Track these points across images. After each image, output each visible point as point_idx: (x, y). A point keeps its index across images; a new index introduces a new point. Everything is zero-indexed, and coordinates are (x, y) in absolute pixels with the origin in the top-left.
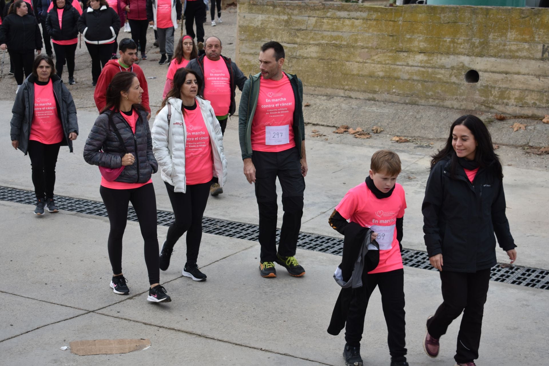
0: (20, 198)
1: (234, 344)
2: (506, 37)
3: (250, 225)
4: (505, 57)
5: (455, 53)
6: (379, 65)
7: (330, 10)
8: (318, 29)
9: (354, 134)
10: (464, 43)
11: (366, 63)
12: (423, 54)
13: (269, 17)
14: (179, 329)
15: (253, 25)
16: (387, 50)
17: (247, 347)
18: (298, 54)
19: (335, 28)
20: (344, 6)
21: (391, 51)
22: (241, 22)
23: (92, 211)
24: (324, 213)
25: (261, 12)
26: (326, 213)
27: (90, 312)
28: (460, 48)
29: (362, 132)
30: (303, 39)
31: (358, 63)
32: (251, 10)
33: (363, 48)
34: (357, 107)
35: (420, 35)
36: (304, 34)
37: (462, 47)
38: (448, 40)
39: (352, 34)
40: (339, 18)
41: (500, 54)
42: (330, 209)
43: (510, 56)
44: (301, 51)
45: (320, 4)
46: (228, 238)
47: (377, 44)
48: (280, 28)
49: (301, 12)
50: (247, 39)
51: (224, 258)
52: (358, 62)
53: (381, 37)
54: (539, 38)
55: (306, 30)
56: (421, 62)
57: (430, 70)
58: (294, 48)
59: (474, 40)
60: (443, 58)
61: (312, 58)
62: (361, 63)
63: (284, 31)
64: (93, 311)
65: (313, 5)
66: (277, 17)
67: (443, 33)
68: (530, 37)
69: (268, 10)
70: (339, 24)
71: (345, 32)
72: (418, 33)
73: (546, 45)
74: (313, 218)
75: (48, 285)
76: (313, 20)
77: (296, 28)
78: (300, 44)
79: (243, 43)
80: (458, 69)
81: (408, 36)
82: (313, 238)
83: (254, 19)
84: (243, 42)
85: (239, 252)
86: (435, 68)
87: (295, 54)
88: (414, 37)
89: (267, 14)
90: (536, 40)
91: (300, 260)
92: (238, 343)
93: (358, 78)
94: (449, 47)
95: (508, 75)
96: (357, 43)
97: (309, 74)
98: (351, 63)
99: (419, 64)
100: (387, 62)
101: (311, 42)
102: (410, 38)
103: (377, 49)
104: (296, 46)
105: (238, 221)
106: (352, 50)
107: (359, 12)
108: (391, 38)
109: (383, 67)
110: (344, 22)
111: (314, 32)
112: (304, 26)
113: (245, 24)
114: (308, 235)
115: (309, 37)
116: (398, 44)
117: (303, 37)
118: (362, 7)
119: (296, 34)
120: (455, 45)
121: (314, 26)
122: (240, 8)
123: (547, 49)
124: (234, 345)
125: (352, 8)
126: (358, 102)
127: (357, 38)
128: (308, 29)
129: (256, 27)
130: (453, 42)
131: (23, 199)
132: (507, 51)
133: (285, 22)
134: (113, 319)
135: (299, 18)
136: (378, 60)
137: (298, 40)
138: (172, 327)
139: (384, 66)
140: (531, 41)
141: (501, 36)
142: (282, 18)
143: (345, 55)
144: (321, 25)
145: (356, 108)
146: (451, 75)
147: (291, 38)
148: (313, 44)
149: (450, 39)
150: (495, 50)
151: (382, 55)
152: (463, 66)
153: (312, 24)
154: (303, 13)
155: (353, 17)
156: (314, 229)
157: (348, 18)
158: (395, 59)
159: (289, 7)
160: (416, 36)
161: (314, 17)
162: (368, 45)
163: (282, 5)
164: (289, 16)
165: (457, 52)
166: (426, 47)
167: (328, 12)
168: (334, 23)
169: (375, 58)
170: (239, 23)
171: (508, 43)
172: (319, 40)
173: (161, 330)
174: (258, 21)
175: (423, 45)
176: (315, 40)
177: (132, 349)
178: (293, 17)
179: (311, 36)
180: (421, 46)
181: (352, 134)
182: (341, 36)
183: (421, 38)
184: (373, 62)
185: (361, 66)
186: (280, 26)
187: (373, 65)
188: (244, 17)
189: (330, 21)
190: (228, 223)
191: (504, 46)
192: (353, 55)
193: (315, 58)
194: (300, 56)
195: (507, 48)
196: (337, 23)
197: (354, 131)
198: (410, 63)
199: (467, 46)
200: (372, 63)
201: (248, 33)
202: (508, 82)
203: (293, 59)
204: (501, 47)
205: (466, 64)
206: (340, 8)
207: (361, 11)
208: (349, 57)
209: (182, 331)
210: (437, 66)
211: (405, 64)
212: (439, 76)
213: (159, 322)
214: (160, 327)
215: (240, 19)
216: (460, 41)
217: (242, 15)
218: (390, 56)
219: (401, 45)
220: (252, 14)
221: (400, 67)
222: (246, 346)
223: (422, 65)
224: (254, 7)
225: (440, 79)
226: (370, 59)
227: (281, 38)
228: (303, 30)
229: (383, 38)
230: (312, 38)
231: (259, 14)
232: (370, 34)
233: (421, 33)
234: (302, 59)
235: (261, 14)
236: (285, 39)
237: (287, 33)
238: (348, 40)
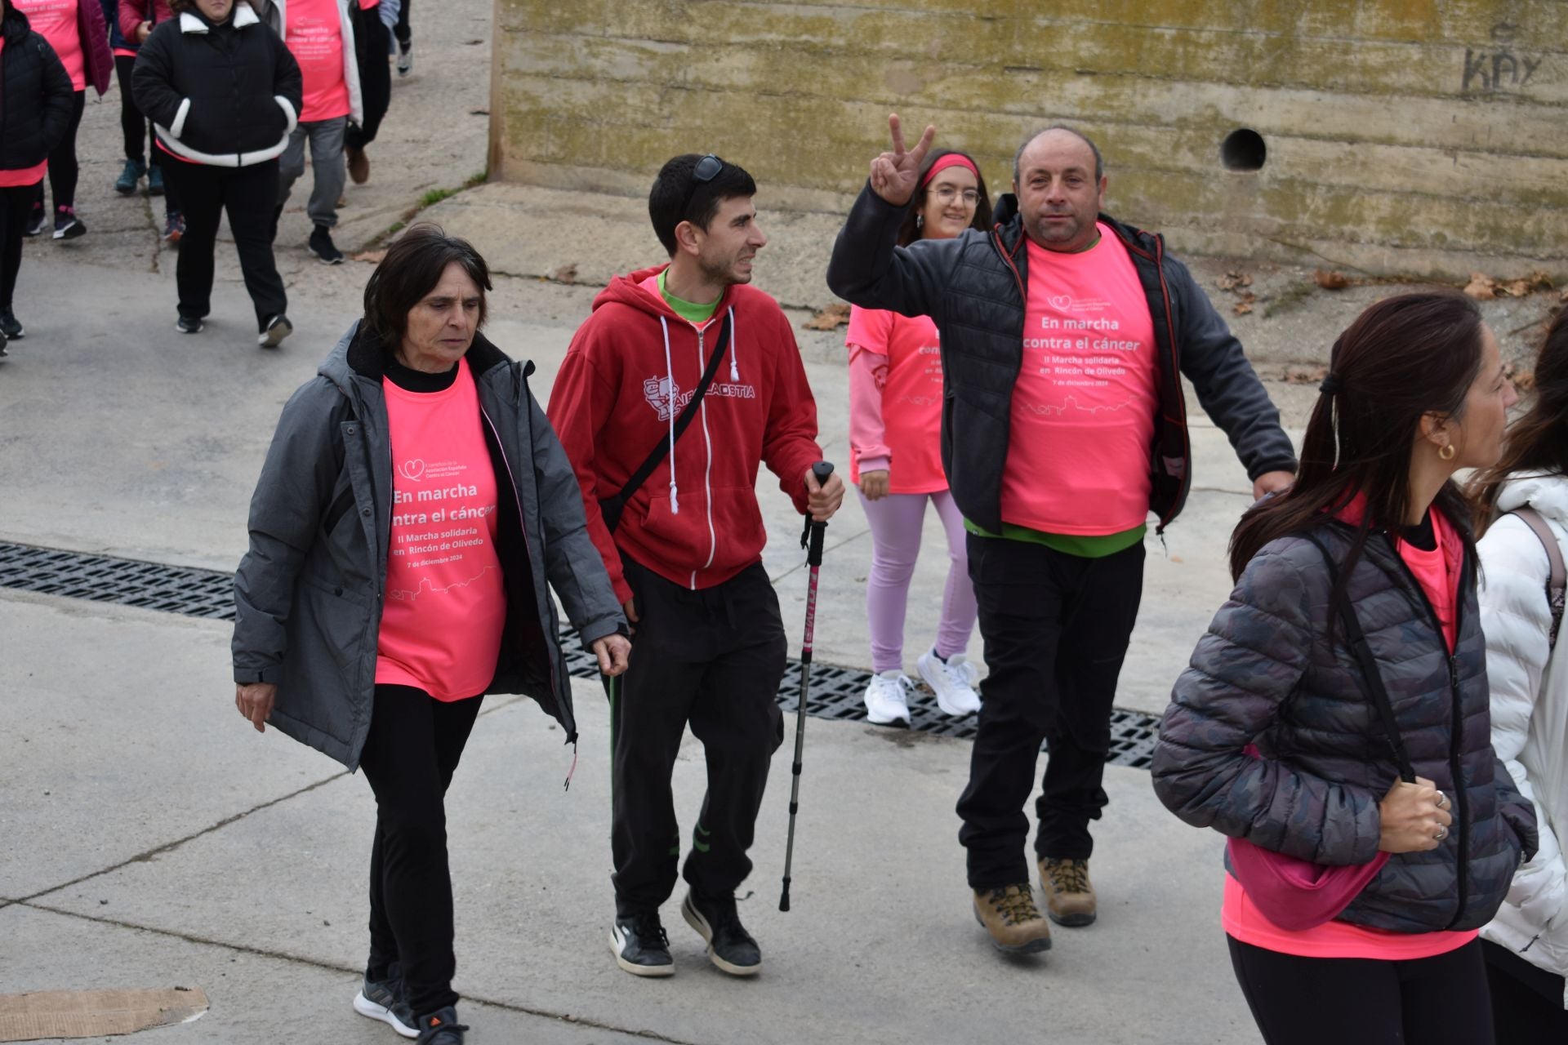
1: (478, 1001)
2: (1351, 25)
4: (1348, 89)
5: (1188, 77)
6: (950, 114)
10: (1218, 44)
11: (907, 105)
12: (1087, 79)
14: (300, 955)
16: (975, 65)
17: (522, 1010)
18: (690, 77)
21: (988, 67)
23: (21, 576)
27: (11, 902)
28: (1206, 58)
30: (707, 28)
31: (881, 107)
33: (897, 56)
35: (1081, 17)
36: (709, 13)
37: (1212, 55)
38: (1169, 33)
39: (864, 11)
41: (1331, 80)
42: (791, 571)
43: (1363, 84)
44: (700, 65)
47: (944, 46)
50: (529, 26)
52: (884, 103)
53: (955, 22)
54: (1454, 28)
56: (1082, 103)
57: (1111, 129)
58: (677, 56)
59: (1249, 34)
60: (1152, 92)
61: (735, 88)
62: (892, 105)
64: (20, 901)
67: (1153, 11)
68: (1427, 27)
71: (840, 6)
72: (1073, 11)
73: (1477, 52)
78: (696, 44)
79: (513, 40)
80: (1199, 127)
81: (1041, 21)
84: (514, 35)
85: (499, 707)
86: (1128, 122)
87: (680, 76)
88: (1059, 23)
90: (1446, 34)
92: (490, 998)
94: (1171, 56)
95: (1355, 148)
96: (878, 43)
97: (726, 139)
98: (859, 105)
99: (1077, 111)
100: (975, 102)
101: (734, 38)
102: (1047, 28)
103: (944, 60)
104: (685, 49)
106: (864, 63)
108: (988, 26)
109: (963, 119)
115: (726, 23)
116: (1010, 46)
117: (706, 21)
119: (684, 12)
120: (1191, 49)
123: (1478, 64)
124: (478, 1006)
127: (880, 24)
130: (1183, 39)
132: (1353, 70)
134: (84, 925)
136: (948, 96)
137: (692, 31)
138: (278, 949)
139: (965, 115)
140: (1431, 38)
141: (1335, 22)
143: (841, 80)
146: (1176, 146)
147: (669, 25)
148: (739, 44)
149: (1173, 32)
150: (1317, 67)
151: (958, 79)
152: (1216, 118)
158: (1000, 93)
160: (1066, 19)
162: (913, 49)
165: (1197, 71)
166: (1097, 56)
169: (937, 88)
171: (1357, 45)
172: (757, 31)
173: (241, 958)
175: (1088, 49)
176: (744, 30)
177: (147, 1021)
179: (733, 18)
180: (1083, 54)
182: (830, 19)
183: (1083, 28)
184: (930, 102)
187: (930, 113)
191: (1346, 52)
192: (867, 79)
193: (747, 89)
194: (697, 81)
195: (1355, 59)
198: (1049, 107)
199: (1228, 52)
200: (928, 106)
201: (529, 8)
202: (1358, 168)
203: (676, 93)
204: (1335, 58)
205: (1226, 110)
208: (854, 86)
209: (313, 963)
210: (1132, 117)
211: (1032, 108)
212: (1138, 149)
213: (236, 933)
214: (239, 949)
216: (1205, 36)
218: (983, 85)
219: (1018, 48)
221: (1016, 120)
222: (516, 1009)
223: (1087, 113)
225: (1142, 158)
226: (919, 93)
227: (638, 24)
229: (961, 27)
230: (735, 23)
232: (920, 15)
233: (1084, 12)
234: (705, 93)
236: (650, 26)
237: (657, 7)
238: (852, 32)
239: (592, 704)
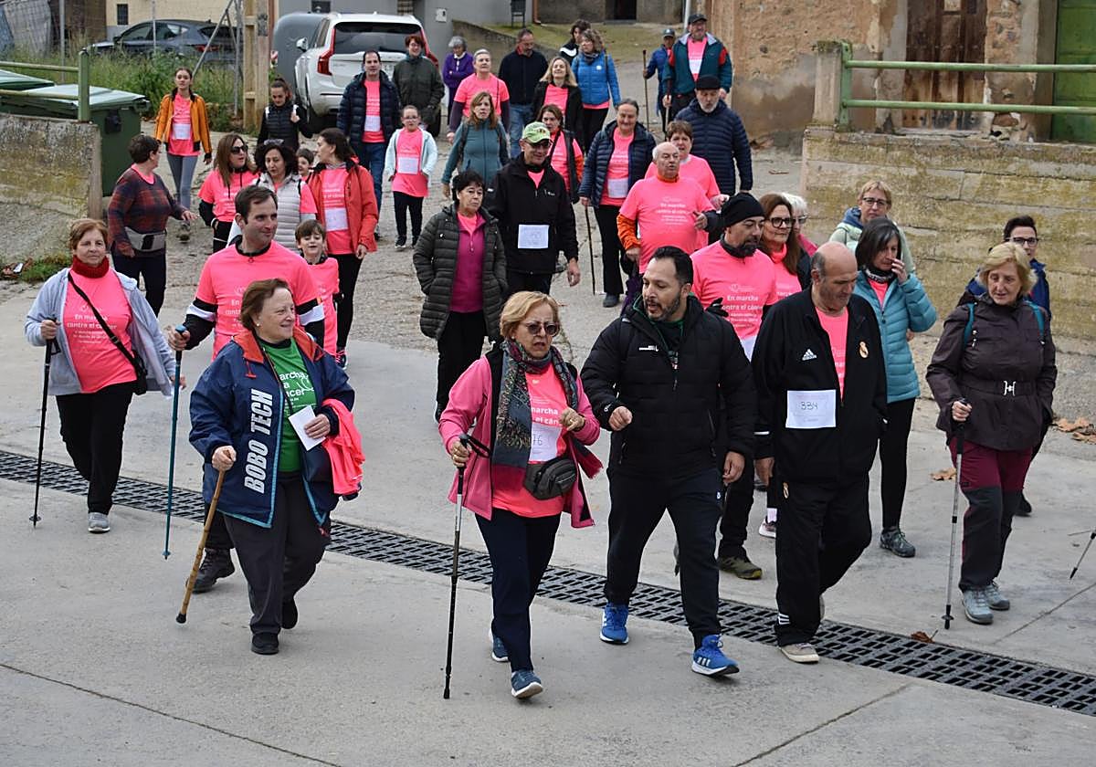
0: (356, 545)
3: (883, 635)
7: (1017, 158)
8: (987, 200)
9: (1072, 431)
13: (874, 171)
15: (839, 186)
18: (938, 253)
19: (1026, 196)
20: (1048, 150)
22: (813, 180)
24: (1050, 613)
25: (857, 159)
26: (1052, 615)
29: (1091, 428)
30: (952, 219)
31: (1076, 276)
32: (834, 155)
33: (1089, 242)
34: (1073, 372)
36: (954, 210)
39: (1064, 211)
40: (1037, 177)
42: (1060, 606)
44: (945, 245)
45: (993, 144)
46: (841, 662)
48: (900, 194)
49: (949, 162)
50: (825, 216)
51: (847, 714)
52: (1078, 274)
55: (959, 200)
58: (929, 238)
61: (970, 261)
62: (1084, 275)
63: (908, 200)
65: (976, 147)
66: (893, 170)
69: (874, 154)
70: (1034, 189)
71: (1047, 207)
74: (1026, 626)
75: (458, 761)
76: (976, 180)
77: (937, 194)
78: (943, 230)
79: (814, 224)
82: (1040, 675)
83: (842, 172)
84: (815, 221)
87: (931, 252)
89: (872, 164)
91: (1027, 728)
93: (1077, 307)
96: (1075, 232)
101: (970, 227)
104: (935, 233)
105: (853, 624)
106: (1064, 246)
107: (1083, 165)
110: (1046, 184)
111: (976, 205)
112: (953, 192)
113: (821, 184)
114: (1026, 665)
115: (965, 217)
117: (950, 215)
118: (1090, 155)
119: (935, 209)
121: (978, 192)
122: (810, 149)
125: (1066, 156)
126: (1075, 360)
127: (1077, 220)
128: (964, 198)
129: (846, 192)
131: (363, 548)
133: (912, 182)
135: (944, 174)
137: (940, 222)
142: (906, 174)
143: (1047, 257)
144: (993, 191)
145: (1073, 375)
147: (924, 217)
148: (974, 231)
153: (973, 188)
154: (954, 163)
155: (1068, 175)
156: (1036, 652)
157: (1056, 178)
159: (923, 150)
161: (980, 172)
163: (906, 145)
164: (921, 170)
167: (1012, 161)
168: (1024, 186)
170: (808, 180)
172: (987, 222)
174: (850, 178)
176: (978, 222)
178: (928, 171)
179: (970, 214)
181: (1067, 431)
182: (1040, 215)
185: (1084, 282)
186: (901, 191)
188: (820, 168)
189: (1015, 183)
190: (832, 626)
192: (1066, 257)
194: (943, 255)
196: (1031, 187)
197: (1073, 427)
201: (826, 204)
203: (928, 262)
206: (1040, 154)
207: (1086, 163)
208: (1056, 261)
215: (810, 174)
217: (815, 164)
220: (837, 163)
224: (843, 148)
227: (903, 216)
228: (952, 200)
230: (972, 217)
231: (853, 163)
234: (948, 263)
235: (858, 163)
236: (910, 218)
237: (916, 205)
238: (1056, 225)
239: (946, 701)
